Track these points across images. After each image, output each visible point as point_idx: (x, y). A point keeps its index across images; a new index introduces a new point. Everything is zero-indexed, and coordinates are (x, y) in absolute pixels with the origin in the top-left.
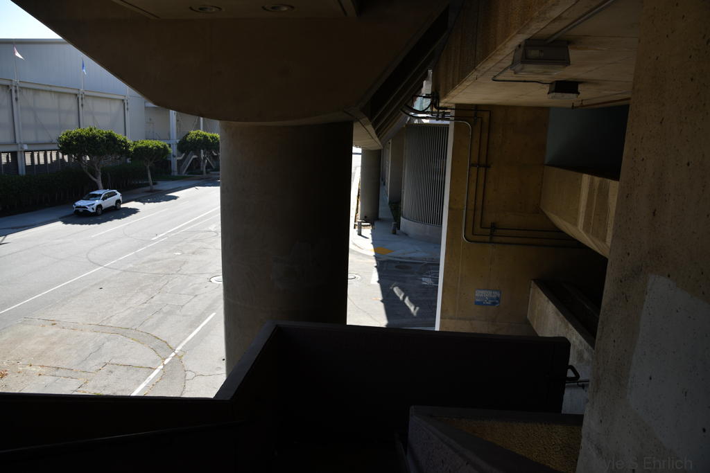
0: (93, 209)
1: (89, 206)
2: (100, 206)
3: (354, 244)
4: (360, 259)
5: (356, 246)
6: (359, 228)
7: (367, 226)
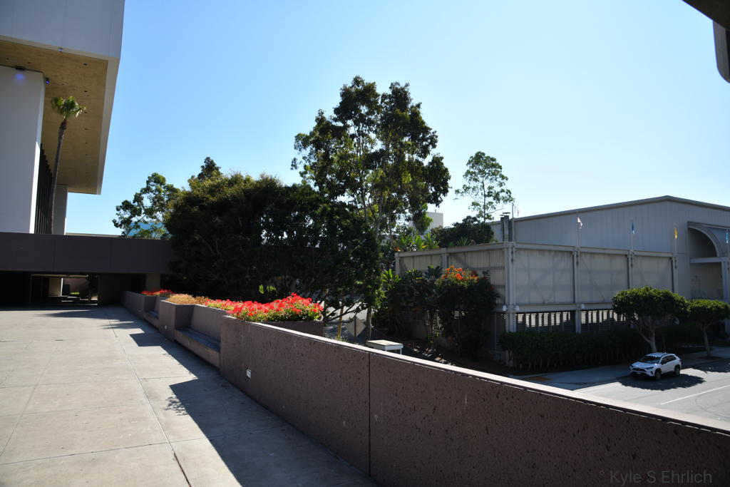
0: (652, 372)
1: (647, 369)
2: (658, 370)
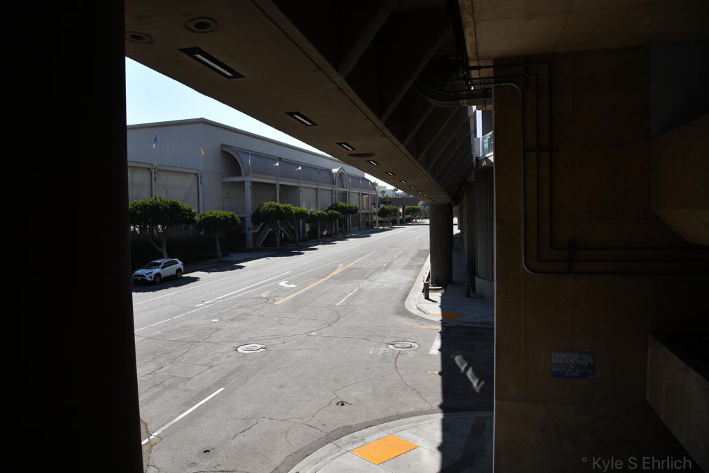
0: (151, 277)
1: (147, 274)
2: (158, 275)
3: (419, 309)
4: (423, 325)
5: (421, 310)
6: (426, 291)
7: (439, 289)
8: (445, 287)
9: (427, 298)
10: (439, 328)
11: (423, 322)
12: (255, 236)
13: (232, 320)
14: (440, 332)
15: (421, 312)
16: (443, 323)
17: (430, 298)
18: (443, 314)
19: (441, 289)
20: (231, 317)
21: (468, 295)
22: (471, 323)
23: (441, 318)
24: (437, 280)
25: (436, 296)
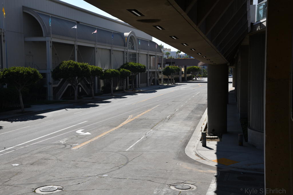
3: (197, 155)
4: (201, 169)
5: (199, 156)
6: (204, 140)
7: (215, 138)
8: (220, 137)
9: (204, 145)
10: (215, 172)
11: (201, 167)
12: (55, 90)
13: (32, 164)
14: (215, 176)
15: (199, 158)
16: (219, 168)
17: (207, 145)
18: (218, 160)
19: (217, 138)
20: (31, 162)
21: (241, 144)
22: (244, 169)
23: (216, 164)
24: (213, 130)
25: (213, 144)
